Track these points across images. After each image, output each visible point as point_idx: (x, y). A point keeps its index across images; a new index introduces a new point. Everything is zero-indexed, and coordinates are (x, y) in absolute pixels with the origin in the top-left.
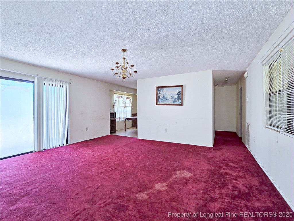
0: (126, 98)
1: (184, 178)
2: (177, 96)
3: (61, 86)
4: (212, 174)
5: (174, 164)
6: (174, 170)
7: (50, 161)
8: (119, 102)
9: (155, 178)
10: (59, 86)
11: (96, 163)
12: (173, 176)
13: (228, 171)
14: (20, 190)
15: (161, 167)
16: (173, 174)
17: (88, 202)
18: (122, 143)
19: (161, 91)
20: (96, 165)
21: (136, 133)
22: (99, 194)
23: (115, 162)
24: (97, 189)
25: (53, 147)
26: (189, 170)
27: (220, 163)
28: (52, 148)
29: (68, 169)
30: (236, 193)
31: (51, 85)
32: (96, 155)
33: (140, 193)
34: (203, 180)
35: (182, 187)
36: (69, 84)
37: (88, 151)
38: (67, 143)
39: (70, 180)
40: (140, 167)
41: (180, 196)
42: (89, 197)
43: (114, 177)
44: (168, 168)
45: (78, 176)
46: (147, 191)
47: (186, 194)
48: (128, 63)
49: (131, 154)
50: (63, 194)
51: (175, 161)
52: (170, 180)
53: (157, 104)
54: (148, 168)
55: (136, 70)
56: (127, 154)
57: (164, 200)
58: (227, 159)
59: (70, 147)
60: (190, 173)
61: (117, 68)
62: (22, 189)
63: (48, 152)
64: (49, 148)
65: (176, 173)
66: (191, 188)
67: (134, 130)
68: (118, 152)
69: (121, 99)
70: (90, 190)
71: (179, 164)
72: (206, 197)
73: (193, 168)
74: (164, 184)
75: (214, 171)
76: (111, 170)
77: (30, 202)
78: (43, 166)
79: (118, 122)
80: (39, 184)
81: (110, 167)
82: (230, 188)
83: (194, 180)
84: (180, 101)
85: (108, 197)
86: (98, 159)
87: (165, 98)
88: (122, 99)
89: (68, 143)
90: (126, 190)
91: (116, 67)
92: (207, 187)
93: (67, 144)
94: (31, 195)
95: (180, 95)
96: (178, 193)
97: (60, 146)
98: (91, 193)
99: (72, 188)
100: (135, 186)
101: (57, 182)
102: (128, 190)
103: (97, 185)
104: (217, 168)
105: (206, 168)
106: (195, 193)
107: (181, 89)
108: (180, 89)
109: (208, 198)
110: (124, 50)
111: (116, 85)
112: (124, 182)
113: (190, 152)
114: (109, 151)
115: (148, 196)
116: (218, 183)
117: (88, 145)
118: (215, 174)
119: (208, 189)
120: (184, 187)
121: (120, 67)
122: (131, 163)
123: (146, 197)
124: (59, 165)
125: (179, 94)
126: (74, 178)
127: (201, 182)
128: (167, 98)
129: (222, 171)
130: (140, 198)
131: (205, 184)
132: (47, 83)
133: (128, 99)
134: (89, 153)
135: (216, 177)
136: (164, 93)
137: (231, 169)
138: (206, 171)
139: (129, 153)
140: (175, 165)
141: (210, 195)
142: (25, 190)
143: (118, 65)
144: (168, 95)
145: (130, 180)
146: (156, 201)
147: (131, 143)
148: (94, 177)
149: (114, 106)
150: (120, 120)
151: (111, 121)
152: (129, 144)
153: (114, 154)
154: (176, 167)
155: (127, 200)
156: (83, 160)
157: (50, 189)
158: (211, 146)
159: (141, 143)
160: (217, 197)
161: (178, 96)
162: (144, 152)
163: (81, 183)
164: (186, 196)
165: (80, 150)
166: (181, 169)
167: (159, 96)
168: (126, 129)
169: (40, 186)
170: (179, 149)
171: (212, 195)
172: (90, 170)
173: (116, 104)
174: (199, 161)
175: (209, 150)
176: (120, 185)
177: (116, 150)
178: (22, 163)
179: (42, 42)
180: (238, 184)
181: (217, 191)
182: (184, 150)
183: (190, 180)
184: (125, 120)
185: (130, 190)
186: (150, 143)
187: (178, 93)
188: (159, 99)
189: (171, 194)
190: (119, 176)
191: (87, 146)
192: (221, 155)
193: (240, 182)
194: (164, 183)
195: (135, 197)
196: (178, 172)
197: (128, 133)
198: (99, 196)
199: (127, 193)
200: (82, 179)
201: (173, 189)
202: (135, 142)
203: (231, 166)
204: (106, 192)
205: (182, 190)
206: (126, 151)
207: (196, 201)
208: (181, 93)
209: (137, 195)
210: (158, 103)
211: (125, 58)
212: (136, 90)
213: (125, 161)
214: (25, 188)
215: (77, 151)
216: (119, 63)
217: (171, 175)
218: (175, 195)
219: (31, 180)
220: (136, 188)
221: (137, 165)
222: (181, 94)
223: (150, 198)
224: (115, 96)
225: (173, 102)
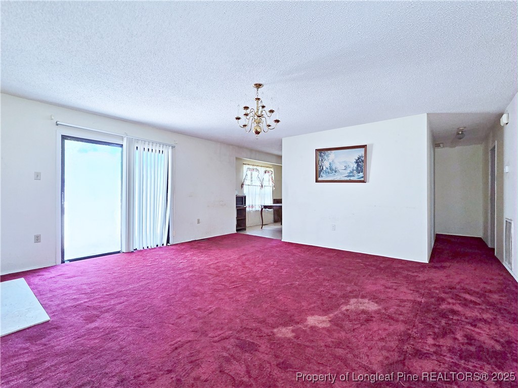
0: (263, 172)
1: (363, 312)
2: (356, 165)
3: (161, 152)
4: (422, 309)
5: (347, 286)
6: (346, 297)
7: (142, 267)
8: (252, 178)
9: (309, 307)
10: (158, 151)
11: (211, 274)
12: (342, 306)
13: (458, 308)
14: (100, 303)
15: (322, 289)
16: (342, 303)
17: (195, 331)
18: (254, 247)
19: (325, 157)
20: (210, 277)
21: (280, 231)
22: (212, 322)
23: (242, 276)
24: (210, 313)
25: (148, 247)
26: (374, 298)
27: (440, 291)
28: (146, 248)
29: (168, 280)
30: (473, 349)
31: (146, 150)
32: (212, 262)
33: (280, 328)
34: (401, 318)
35: (359, 325)
36: (173, 147)
37: (198, 257)
38: (168, 241)
39: (170, 296)
40: (284, 287)
41: (354, 340)
42: (197, 325)
43: (238, 297)
44: (334, 292)
45: (181, 291)
46: (292, 326)
47: (366, 338)
48: (263, 107)
49: (270, 265)
50: (158, 315)
51: (349, 281)
52: (336, 313)
53: (317, 181)
54: (297, 289)
55: (278, 119)
56: (262, 265)
57: (323, 344)
58: (458, 287)
59: (173, 249)
60: (376, 305)
61: (245, 117)
62: (102, 302)
63: (140, 253)
64: (142, 249)
65: (349, 302)
66: (375, 329)
67: (277, 226)
68: (248, 260)
69: (255, 173)
70: (200, 314)
71: (356, 288)
72: (405, 347)
73: (382, 297)
74: (324, 318)
75: (427, 305)
76: (233, 286)
77: (112, 321)
78: (132, 273)
79: (250, 212)
80: (125, 298)
81: (233, 282)
82: (460, 338)
83: (384, 316)
84: (361, 174)
85: (226, 327)
86: (214, 268)
87: (332, 170)
88: (257, 173)
89: (170, 242)
90: (256, 320)
91: (245, 115)
92: (410, 332)
93: (168, 244)
94: (114, 312)
95: (361, 164)
96: (349, 335)
97: (157, 246)
98: (200, 318)
99: (172, 308)
100: (273, 315)
101: (150, 297)
102: (260, 320)
103: (211, 308)
104: (433, 300)
105: (410, 297)
106: (382, 339)
107: (363, 153)
108: (361, 152)
109: (410, 350)
110: (258, 86)
111: (247, 148)
112: (255, 307)
113: (381, 269)
114: (232, 257)
115: (294, 334)
116: (433, 327)
117: (199, 246)
118: (429, 311)
119: (410, 334)
120: (363, 327)
121: (251, 114)
122: (268, 279)
123: (290, 335)
124: (156, 273)
125: (360, 162)
126: (175, 294)
127: (397, 321)
128: (335, 168)
129: (444, 306)
130: (279, 335)
131: (406, 325)
132: (141, 148)
133: (267, 174)
134: (199, 259)
135: (430, 315)
136: (330, 161)
137: (465, 305)
138: (409, 305)
139: (266, 263)
140: (349, 289)
141: (413, 345)
142: (108, 304)
143: (248, 111)
144: (338, 164)
145: (265, 306)
146: (308, 344)
147: (271, 247)
148: (206, 296)
149: (242, 184)
150: (254, 209)
151: (238, 210)
152: (267, 249)
153: (240, 263)
154: (350, 292)
155: (257, 336)
156: (191, 269)
157: (139, 306)
158: (425, 259)
159: (288, 249)
160: (428, 350)
161: (358, 165)
162: (292, 263)
163: (186, 302)
164: (365, 342)
165: (186, 254)
166: (360, 296)
167: (320, 166)
168: (263, 225)
169: (127, 300)
170: (359, 263)
171: (419, 346)
172: (201, 285)
173: (247, 182)
174: (396, 284)
175: (420, 268)
176: (247, 311)
177: (244, 258)
178: (105, 267)
179: (133, 82)
180: (479, 333)
181: (430, 341)
182: (368, 265)
183: (376, 316)
184: (262, 209)
185: (263, 322)
186: (304, 249)
187: (357, 160)
188: (321, 171)
189: (336, 335)
190: (246, 297)
191: (199, 248)
192: (444, 278)
193: (484, 331)
194: (326, 315)
195: (272, 332)
196: (353, 301)
197: (267, 232)
198: (212, 324)
199: (258, 324)
200: (187, 296)
201: (341, 327)
202: (277, 247)
203: (465, 299)
204: (224, 319)
205: (357, 331)
206: (260, 261)
207: (385, 353)
208: (363, 159)
209: (275, 330)
210: (320, 179)
211: (259, 99)
212: (280, 157)
213: (258, 276)
214: (107, 301)
215: (183, 254)
216: (248, 108)
217: (339, 305)
218: (344, 338)
219: (115, 291)
220: (273, 319)
221: (279, 283)
222: (363, 161)
223: (297, 337)
224: (245, 167)
225: (348, 176)
